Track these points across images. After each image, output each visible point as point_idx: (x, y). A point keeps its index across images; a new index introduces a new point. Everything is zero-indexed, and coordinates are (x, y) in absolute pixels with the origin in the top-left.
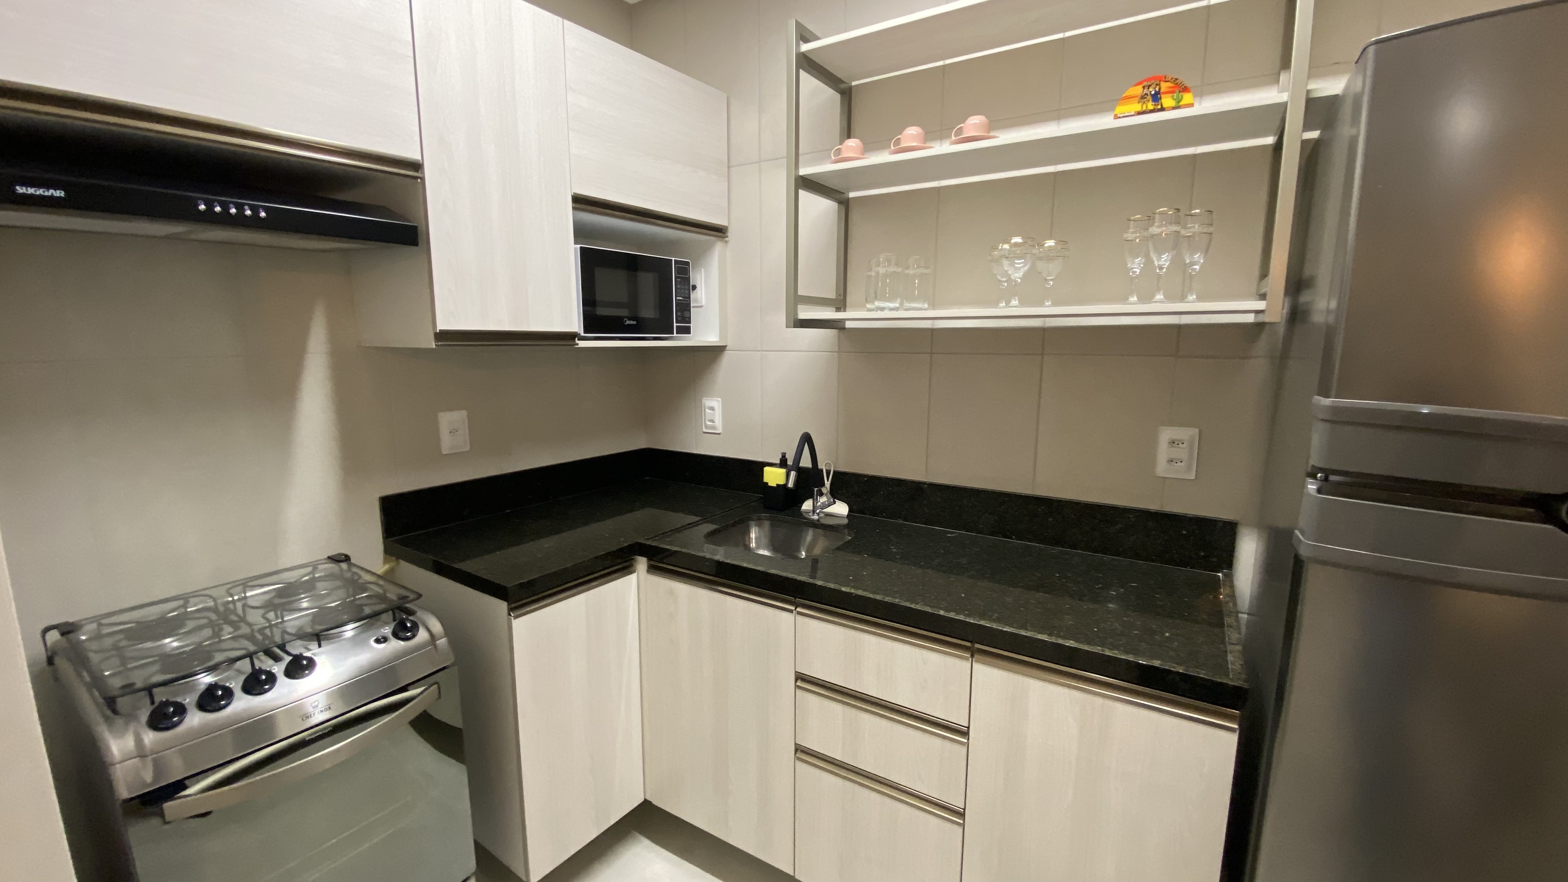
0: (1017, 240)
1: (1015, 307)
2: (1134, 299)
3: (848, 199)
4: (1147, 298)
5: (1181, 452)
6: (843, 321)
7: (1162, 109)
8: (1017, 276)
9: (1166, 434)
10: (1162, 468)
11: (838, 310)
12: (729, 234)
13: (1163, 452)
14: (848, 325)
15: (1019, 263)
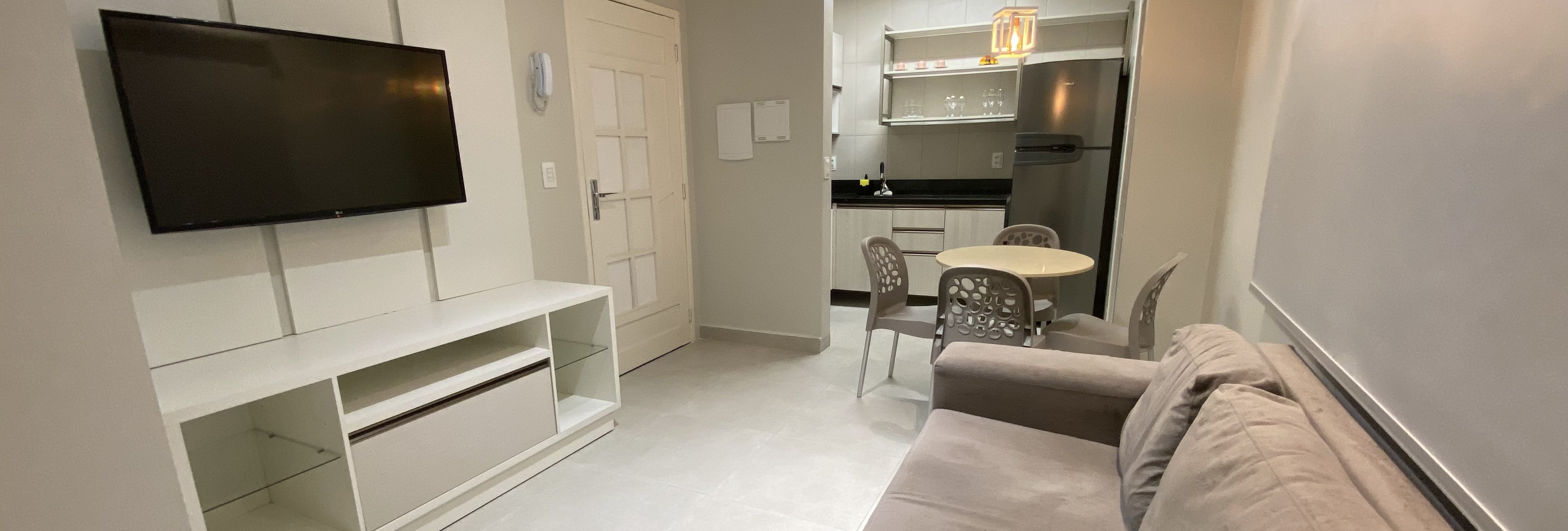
0: (953, 97)
1: (952, 117)
2: (985, 114)
3: (892, 79)
4: (988, 114)
5: (998, 160)
6: (890, 123)
7: (991, 64)
8: (953, 107)
9: (994, 155)
10: (994, 165)
11: (888, 119)
12: (842, 89)
13: (994, 160)
14: (892, 124)
15: (953, 104)
